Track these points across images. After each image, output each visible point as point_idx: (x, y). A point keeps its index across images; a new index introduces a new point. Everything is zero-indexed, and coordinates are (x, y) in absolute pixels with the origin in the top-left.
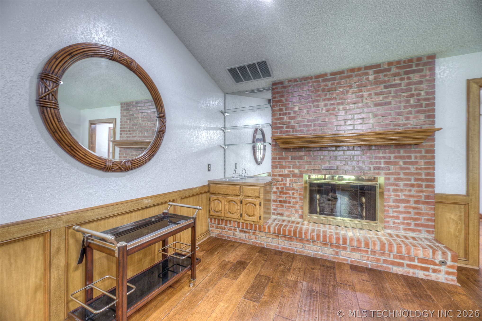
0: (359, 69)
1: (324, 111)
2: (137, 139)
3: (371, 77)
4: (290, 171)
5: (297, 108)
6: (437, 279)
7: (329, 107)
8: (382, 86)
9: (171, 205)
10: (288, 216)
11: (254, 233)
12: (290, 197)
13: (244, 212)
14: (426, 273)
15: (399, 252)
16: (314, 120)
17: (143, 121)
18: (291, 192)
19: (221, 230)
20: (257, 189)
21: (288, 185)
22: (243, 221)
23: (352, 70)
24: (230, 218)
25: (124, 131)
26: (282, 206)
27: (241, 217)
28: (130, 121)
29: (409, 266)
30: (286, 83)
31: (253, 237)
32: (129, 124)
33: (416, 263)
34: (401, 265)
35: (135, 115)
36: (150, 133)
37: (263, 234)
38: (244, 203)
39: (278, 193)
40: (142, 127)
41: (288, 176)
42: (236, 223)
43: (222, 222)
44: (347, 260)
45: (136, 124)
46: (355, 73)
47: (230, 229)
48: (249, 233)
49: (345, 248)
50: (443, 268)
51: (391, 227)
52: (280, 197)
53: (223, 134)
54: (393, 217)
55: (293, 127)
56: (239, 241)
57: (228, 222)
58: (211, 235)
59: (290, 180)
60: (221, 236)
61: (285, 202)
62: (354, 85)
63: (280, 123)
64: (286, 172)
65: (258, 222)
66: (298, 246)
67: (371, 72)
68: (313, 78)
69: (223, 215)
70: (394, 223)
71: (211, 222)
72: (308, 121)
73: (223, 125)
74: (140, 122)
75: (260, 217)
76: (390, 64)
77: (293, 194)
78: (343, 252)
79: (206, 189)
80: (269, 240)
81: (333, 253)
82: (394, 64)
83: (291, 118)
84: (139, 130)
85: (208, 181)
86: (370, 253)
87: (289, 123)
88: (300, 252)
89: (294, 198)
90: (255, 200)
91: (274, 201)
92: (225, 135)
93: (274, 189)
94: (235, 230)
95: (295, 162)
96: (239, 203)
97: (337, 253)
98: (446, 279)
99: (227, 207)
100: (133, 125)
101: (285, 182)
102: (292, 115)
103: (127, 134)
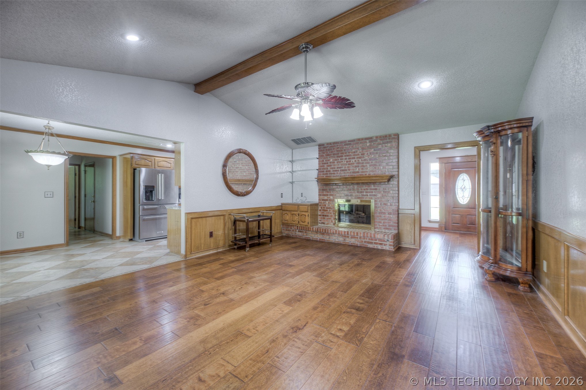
0: (362, 139)
1: (345, 162)
2: (239, 177)
3: (368, 144)
4: (328, 198)
5: (331, 160)
6: (386, 249)
7: (347, 160)
8: (373, 150)
9: (262, 212)
10: (327, 224)
11: (306, 232)
12: (328, 213)
13: (300, 220)
14: (382, 246)
15: (371, 237)
16: (340, 168)
17: (243, 166)
18: (328, 210)
19: (288, 232)
20: (306, 207)
21: (327, 206)
22: (300, 225)
23: (359, 140)
24: (293, 224)
25: (230, 172)
26: (324, 218)
27: (299, 223)
28: (235, 166)
29: (375, 243)
30: (326, 145)
31: (305, 234)
32: (234, 168)
33: (377, 242)
34: (371, 243)
35: (238, 162)
36: (247, 174)
37: (310, 232)
38: (300, 215)
39: (322, 211)
40: (242, 170)
41: (327, 200)
42: (296, 227)
43: (289, 227)
44: (349, 243)
45: (238, 168)
46: (360, 141)
47: (293, 231)
48: (303, 232)
49: (348, 237)
50: (388, 243)
51: (378, 227)
52: (323, 213)
53: (291, 174)
54: (379, 222)
55: (329, 171)
56: (298, 237)
57: (292, 227)
58: (283, 235)
59: (328, 202)
60: (288, 235)
61: (326, 216)
62: (360, 148)
63: (322, 169)
64: (326, 198)
65: (307, 225)
66: (327, 238)
67: (368, 141)
68: (340, 143)
69: (289, 222)
70: (379, 225)
71: (283, 226)
72: (338, 168)
73: (291, 168)
74: (241, 166)
75: (308, 222)
76: (377, 137)
77: (330, 211)
78: (347, 239)
79: (280, 208)
80: (313, 235)
81: (343, 240)
82: (379, 138)
83: (328, 166)
84: (240, 171)
85: (281, 203)
86: (359, 238)
87: (327, 169)
88: (328, 240)
89: (330, 213)
90: (306, 213)
91: (320, 215)
92: (292, 175)
93: (320, 208)
94: (296, 231)
95: (331, 192)
96: (297, 215)
97: (345, 240)
98: (389, 248)
99: (291, 218)
100: (236, 168)
101: (325, 204)
102: (329, 164)
103: (232, 174)
